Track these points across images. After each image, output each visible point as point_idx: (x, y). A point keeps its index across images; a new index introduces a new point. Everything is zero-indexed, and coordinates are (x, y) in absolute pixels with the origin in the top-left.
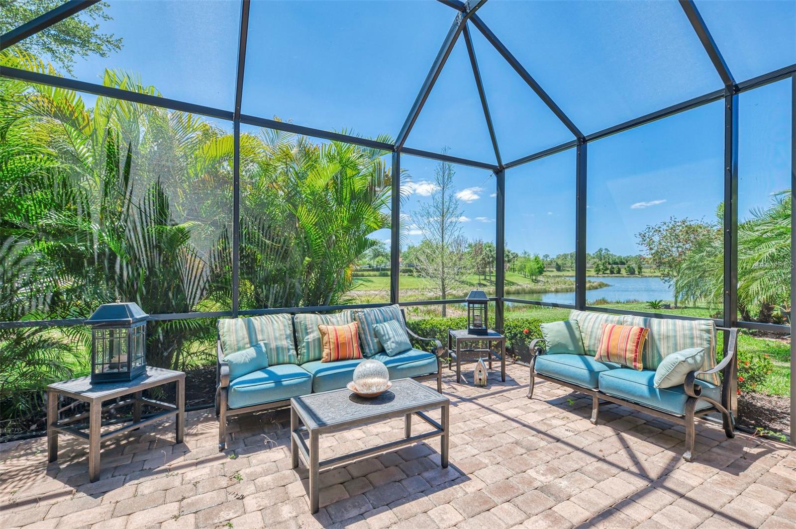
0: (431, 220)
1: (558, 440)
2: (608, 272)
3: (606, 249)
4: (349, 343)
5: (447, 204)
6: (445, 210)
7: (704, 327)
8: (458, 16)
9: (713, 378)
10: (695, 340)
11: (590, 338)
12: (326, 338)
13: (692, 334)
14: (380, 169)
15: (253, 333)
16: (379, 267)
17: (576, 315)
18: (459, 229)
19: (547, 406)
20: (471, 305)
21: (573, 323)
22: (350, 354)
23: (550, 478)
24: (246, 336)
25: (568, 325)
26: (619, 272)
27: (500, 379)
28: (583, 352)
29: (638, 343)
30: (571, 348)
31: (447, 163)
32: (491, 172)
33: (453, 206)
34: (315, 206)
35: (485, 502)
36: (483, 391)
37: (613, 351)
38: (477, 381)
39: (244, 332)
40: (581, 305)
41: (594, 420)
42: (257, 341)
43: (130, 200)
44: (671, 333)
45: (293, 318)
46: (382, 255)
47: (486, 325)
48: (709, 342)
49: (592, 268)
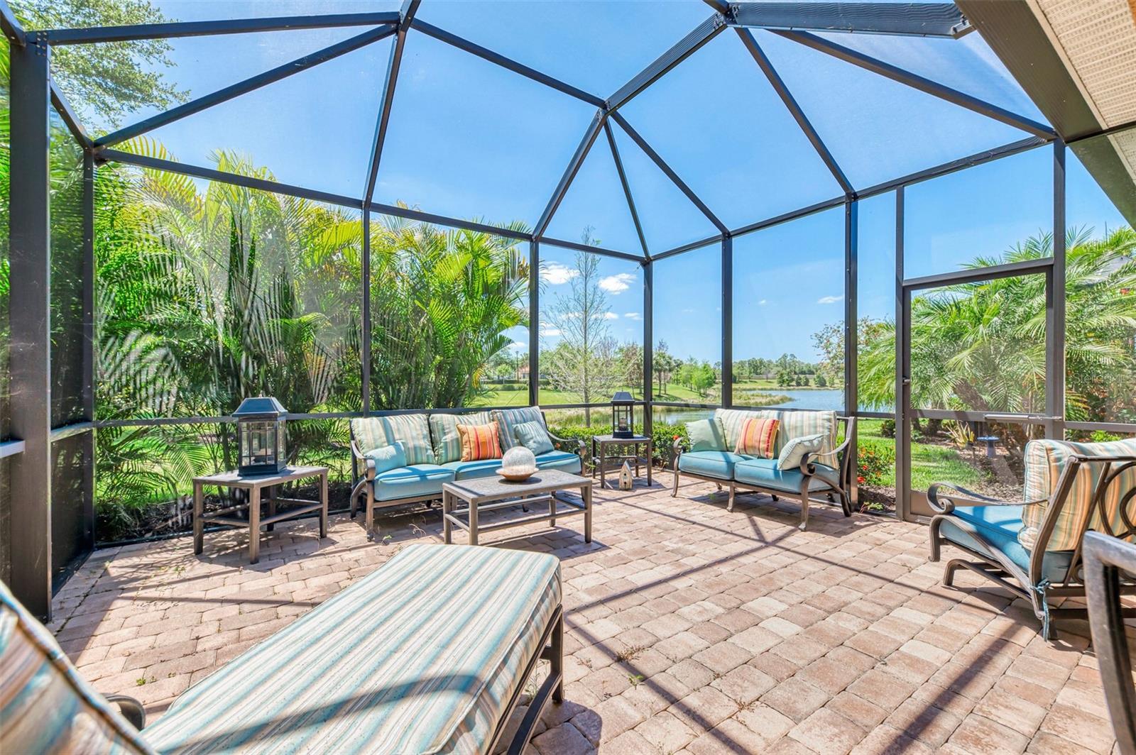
0: (571, 315)
1: (694, 523)
2: (794, 383)
3: (792, 355)
4: (489, 442)
5: (591, 297)
6: (588, 304)
7: (826, 417)
8: (598, 112)
9: (832, 462)
10: (818, 429)
11: (732, 435)
12: (465, 438)
13: (816, 423)
14: (514, 259)
15: (390, 432)
16: (501, 378)
17: (721, 414)
18: (605, 328)
19: (690, 502)
20: (616, 408)
21: (716, 420)
22: (491, 453)
23: (681, 545)
24: (383, 434)
25: (712, 422)
26: (807, 384)
27: (647, 484)
28: (725, 449)
29: (770, 434)
30: (714, 445)
31: (591, 255)
32: (638, 264)
33: (598, 300)
34: (443, 299)
35: (623, 559)
36: (628, 493)
37: (749, 443)
38: (621, 485)
39: (381, 431)
40: (728, 404)
41: (729, 508)
42: (394, 440)
43: (254, 293)
44: (799, 424)
45: (428, 420)
46: (507, 363)
47: (632, 429)
48: (830, 430)
49: (774, 378)
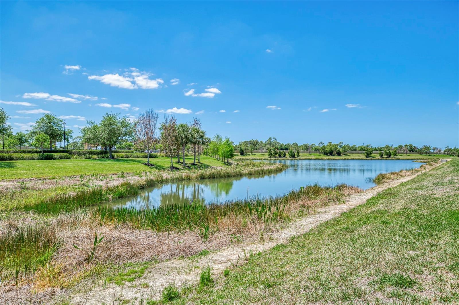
2: (277, 156)
3: (274, 138)
26: (284, 156)
49: (266, 152)
